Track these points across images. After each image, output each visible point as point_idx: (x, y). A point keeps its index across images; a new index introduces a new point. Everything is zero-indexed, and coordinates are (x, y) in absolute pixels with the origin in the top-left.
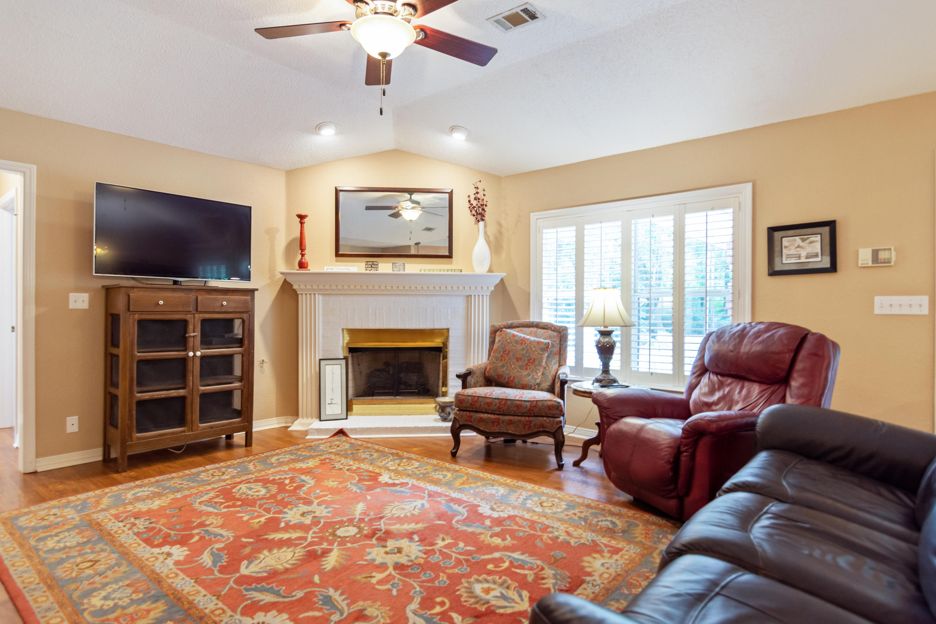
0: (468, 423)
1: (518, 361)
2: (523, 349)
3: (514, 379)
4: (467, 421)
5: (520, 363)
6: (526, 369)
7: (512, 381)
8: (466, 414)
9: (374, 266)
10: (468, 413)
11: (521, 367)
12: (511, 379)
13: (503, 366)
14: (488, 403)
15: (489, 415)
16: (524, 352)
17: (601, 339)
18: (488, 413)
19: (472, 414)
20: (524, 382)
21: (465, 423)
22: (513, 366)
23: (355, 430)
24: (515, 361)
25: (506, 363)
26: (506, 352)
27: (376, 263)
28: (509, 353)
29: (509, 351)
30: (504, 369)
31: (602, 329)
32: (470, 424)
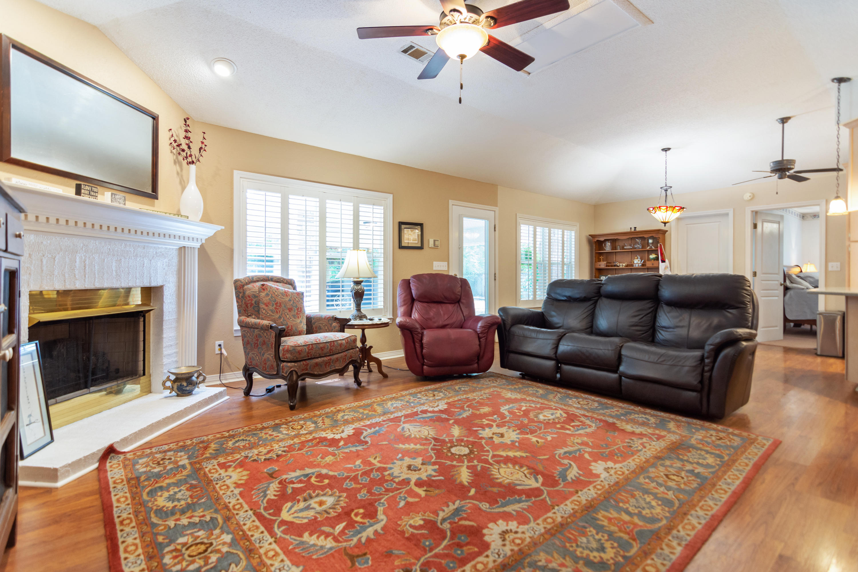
0: (304, 372)
1: (290, 311)
2: (290, 300)
3: (292, 328)
4: (303, 370)
5: (293, 313)
6: (298, 317)
7: (291, 330)
8: (303, 364)
9: (92, 193)
10: (304, 362)
11: (294, 316)
12: (290, 328)
13: (280, 317)
14: (321, 348)
15: (323, 359)
16: (292, 303)
17: (355, 287)
18: (320, 357)
19: (308, 361)
20: (300, 329)
21: (302, 373)
22: (288, 316)
23: (126, 441)
24: (288, 311)
25: (282, 314)
26: (278, 305)
27: (95, 190)
28: (280, 305)
29: (280, 303)
30: (282, 320)
31: (356, 280)
32: (306, 372)
